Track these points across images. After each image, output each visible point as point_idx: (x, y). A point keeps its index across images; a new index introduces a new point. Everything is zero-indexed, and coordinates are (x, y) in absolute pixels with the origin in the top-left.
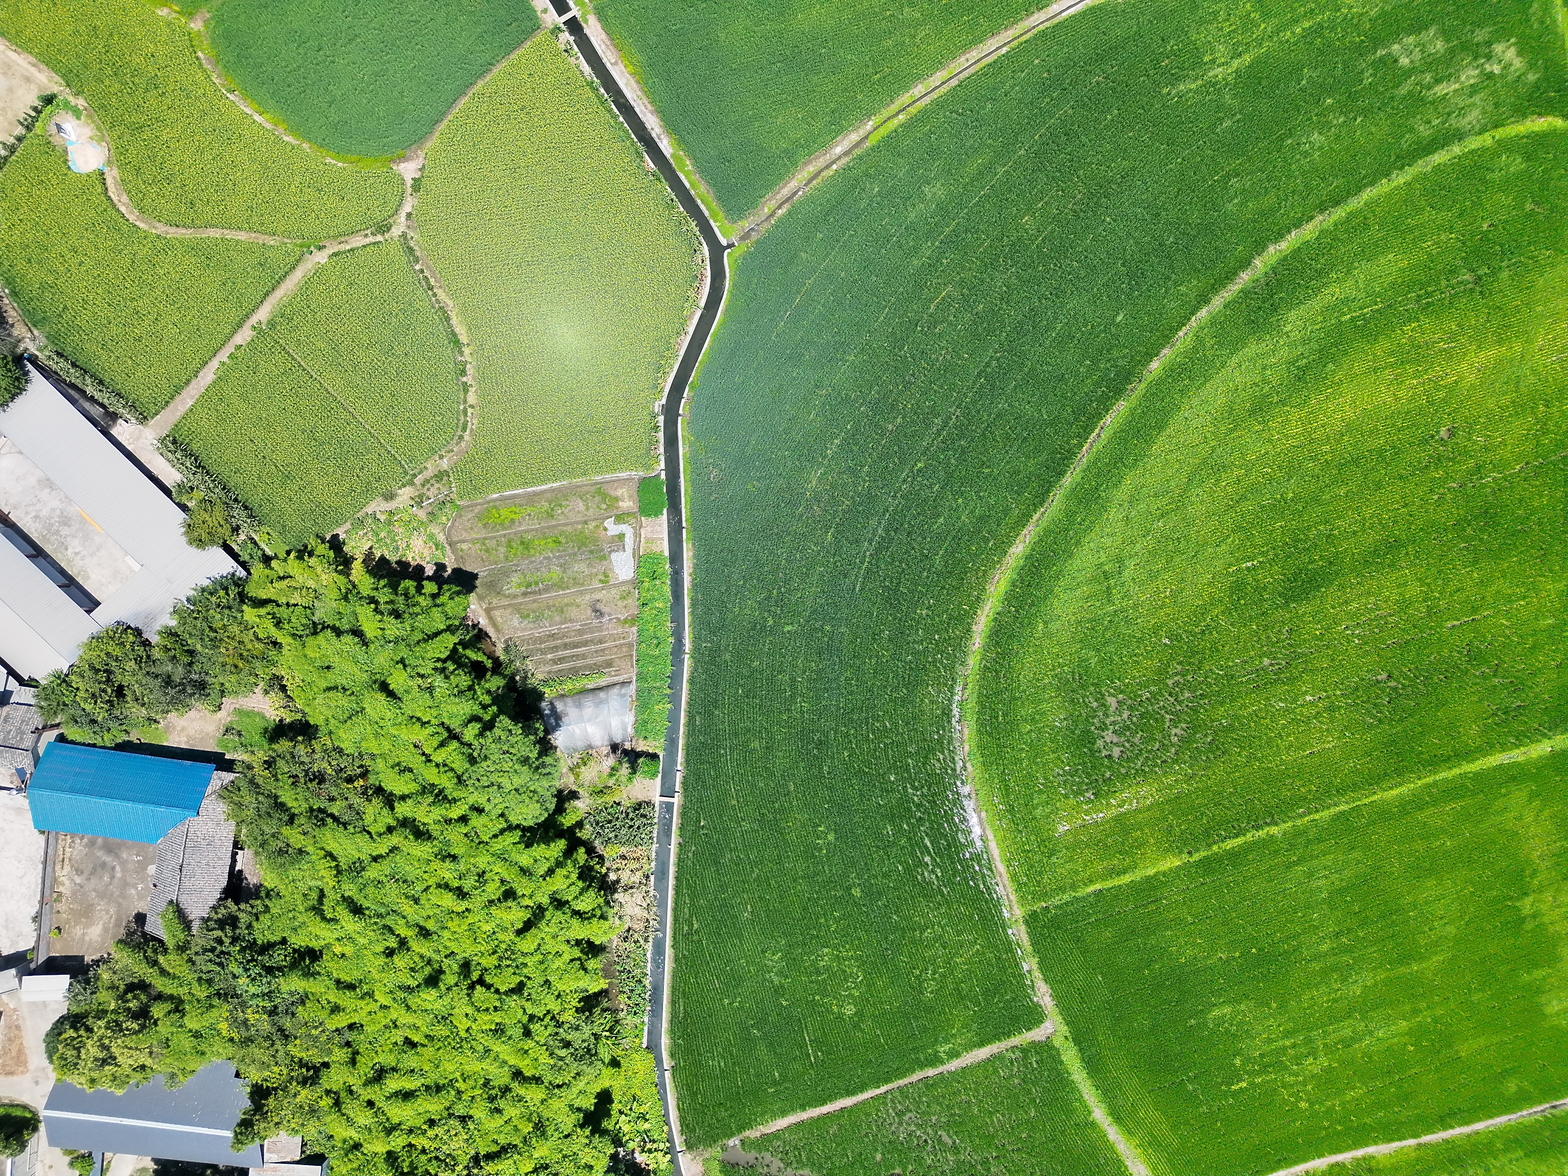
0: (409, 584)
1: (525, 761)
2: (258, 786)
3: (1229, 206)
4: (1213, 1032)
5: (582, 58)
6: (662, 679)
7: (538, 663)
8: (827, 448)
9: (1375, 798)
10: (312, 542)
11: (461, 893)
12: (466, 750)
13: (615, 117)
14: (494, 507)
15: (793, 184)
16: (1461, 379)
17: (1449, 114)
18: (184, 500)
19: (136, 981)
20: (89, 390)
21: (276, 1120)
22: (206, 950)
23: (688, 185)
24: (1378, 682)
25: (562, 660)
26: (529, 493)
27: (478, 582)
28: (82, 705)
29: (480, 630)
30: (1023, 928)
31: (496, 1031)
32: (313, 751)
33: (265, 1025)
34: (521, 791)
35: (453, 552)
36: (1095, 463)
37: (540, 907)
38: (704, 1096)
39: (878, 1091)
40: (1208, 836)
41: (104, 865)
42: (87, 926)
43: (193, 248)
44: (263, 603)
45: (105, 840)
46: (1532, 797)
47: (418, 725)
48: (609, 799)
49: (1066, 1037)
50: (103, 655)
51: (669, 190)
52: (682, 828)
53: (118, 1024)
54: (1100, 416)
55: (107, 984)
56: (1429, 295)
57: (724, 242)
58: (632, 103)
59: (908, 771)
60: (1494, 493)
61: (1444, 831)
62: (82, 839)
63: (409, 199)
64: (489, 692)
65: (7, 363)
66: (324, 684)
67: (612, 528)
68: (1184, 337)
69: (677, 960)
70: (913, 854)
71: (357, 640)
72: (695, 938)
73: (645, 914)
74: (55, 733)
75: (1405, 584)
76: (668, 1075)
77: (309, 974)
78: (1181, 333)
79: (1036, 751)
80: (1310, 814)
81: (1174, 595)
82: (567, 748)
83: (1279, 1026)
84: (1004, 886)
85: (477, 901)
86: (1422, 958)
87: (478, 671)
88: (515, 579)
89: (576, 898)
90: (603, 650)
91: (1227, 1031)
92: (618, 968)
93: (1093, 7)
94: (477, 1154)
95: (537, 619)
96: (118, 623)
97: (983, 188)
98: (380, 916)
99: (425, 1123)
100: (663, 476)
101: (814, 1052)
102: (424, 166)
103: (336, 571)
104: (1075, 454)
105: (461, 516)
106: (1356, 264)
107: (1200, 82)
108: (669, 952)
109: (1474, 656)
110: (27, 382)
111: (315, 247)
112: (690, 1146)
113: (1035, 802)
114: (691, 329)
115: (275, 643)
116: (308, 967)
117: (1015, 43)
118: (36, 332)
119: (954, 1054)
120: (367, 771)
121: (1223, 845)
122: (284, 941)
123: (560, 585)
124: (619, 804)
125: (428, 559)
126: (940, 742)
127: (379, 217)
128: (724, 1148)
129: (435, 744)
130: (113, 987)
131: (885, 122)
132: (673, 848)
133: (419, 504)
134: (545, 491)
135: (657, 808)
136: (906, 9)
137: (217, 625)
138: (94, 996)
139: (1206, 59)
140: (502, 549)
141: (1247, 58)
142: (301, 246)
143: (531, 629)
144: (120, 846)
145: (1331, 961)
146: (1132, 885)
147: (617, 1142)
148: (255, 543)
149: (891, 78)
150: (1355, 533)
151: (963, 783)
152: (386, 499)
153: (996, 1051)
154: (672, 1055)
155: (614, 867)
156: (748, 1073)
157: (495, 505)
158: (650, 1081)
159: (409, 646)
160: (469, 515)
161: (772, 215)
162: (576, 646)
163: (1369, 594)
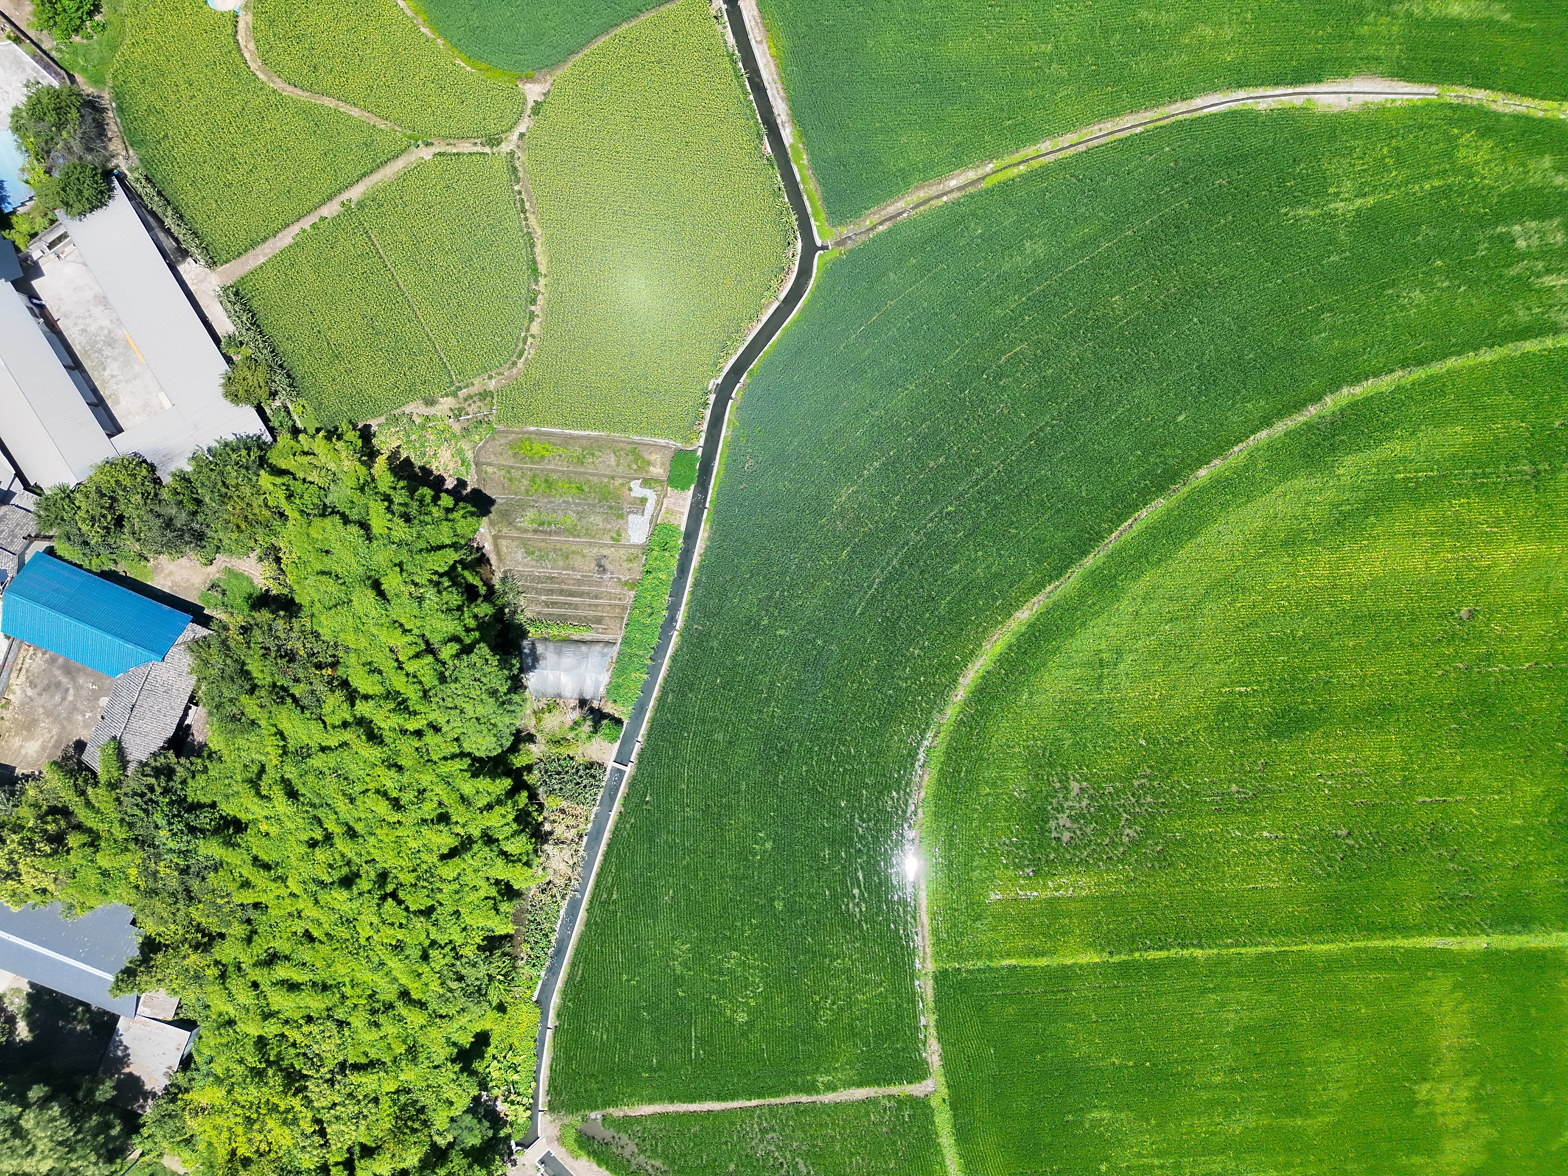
0: (427, 492)
1: (493, 693)
2: (228, 648)
3: (1316, 338)
4: (1087, 1133)
5: (729, 28)
6: (646, 649)
7: (531, 601)
8: (865, 468)
9: (1304, 947)
10: (344, 426)
11: (397, 805)
12: (440, 668)
13: (746, 93)
14: (528, 439)
15: (900, 205)
16: (1496, 565)
17: (1551, 306)
18: (231, 353)
19: (60, 805)
20: (168, 222)
21: (159, 976)
22: (135, 794)
23: (798, 178)
24: (1336, 835)
25: (554, 604)
26: (566, 434)
27: (493, 509)
28: (79, 524)
29: (483, 555)
30: (931, 983)
31: (396, 947)
32: (291, 629)
33: (174, 882)
34: (482, 721)
35: (477, 472)
36: (1120, 552)
37: (469, 837)
38: (579, 1063)
39: (748, 1104)
40: (1133, 941)
41: (58, 685)
42: (26, 739)
43: (306, 111)
44: (282, 472)
45: (67, 661)
46: (1455, 987)
47: (400, 630)
48: (564, 751)
49: (944, 1100)
50: (112, 481)
51: (779, 178)
52: (627, 798)
53: (32, 843)
54: (1136, 507)
55: (31, 801)
56: (1485, 475)
57: (819, 243)
58: (766, 84)
59: (859, 800)
60: (1497, 683)
61: (1362, 998)
62: (44, 654)
63: (526, 119)
64: (476, 617)
65: (96, 175)
66: (319, 567)
67: (637, 490)
68: (1238, 454)
69: (588, 924)
70: (843, 883)
71: (362, 532)
72: (611, 908)
73: (569, 872)
74: (46, 544)
75: (1388, 748)
76: (549, 1033)
77: (229, 843)
78: (1236, 449)
79: (988, 814)
80: (1237, 946)
81: (1163, 700)
82: (537, 691)
83: (1153, 1143)
84: (923, 937)
85: (411, 816)
86: (1308, 1115)
87: (471, 594)
88: (531, 514)
89: (507, 838)
90: (596, 606)
91: (1101, 1135)
92: (529, 917)
93: (1235, 111)
94: (345, 1061)
95: (541, 558)
96: (136, 454)
97: (1083, 257)
98: (313, 806)
99: (302, 1018)
100: (700, 452)
101: (697, 1049)
102: (549, 92)
103: (360, 460)
104: (1102, 538)
105: (494, 439)
106: (1423, 427)
107: (1318, 211)
108: (582, 914)
109: (1436, 836)
110: (110, 197)
111: (423, 142)
112: (552, 1108)
113: (975, 864)
114: (765, 319)
115: (282, 515)
116: (230, 836)
117: (1151, 126)
118: (131, 152)
119: (831, 1087)
120: (338, 662)
121: (1145, 955)
122: (213, 805)
123: (572, 531)
124: (572, 758)
125: (451, 472)
126: (898, 781)
127: (492, 129)
128: (585, 1119)
129: (411, 653)
130: (36, 805)
131: (1005, 168)
132: (613, 815)
133: (457, 417)
134: (582, 437)
135: (608, 772)
136: (1054, 66)
137: (231, 481)
138: (16, 809)
139: (1331, 190)
140: (525, 482)
141: (1371, 201)
142: (410, 138)
143: (532, 567)
144: (79, 670)
145: (1219, 1094)
146: (1046, 969)
147: (483, 1085)
148: (289, 413)
149: (1023, 127)
150: (1353, 686)
151: (910, 827)
152: (426, 404)
153: (872, 1094)
154: (559, 1016)
155: (552, 818)
156: (627, 1052)
157: (531, 437)
158: (531, 1034)
159: (411, 551)
160: (503, 441)
161: (872, 229)
162: (572, 594)
163: (1351, 749)
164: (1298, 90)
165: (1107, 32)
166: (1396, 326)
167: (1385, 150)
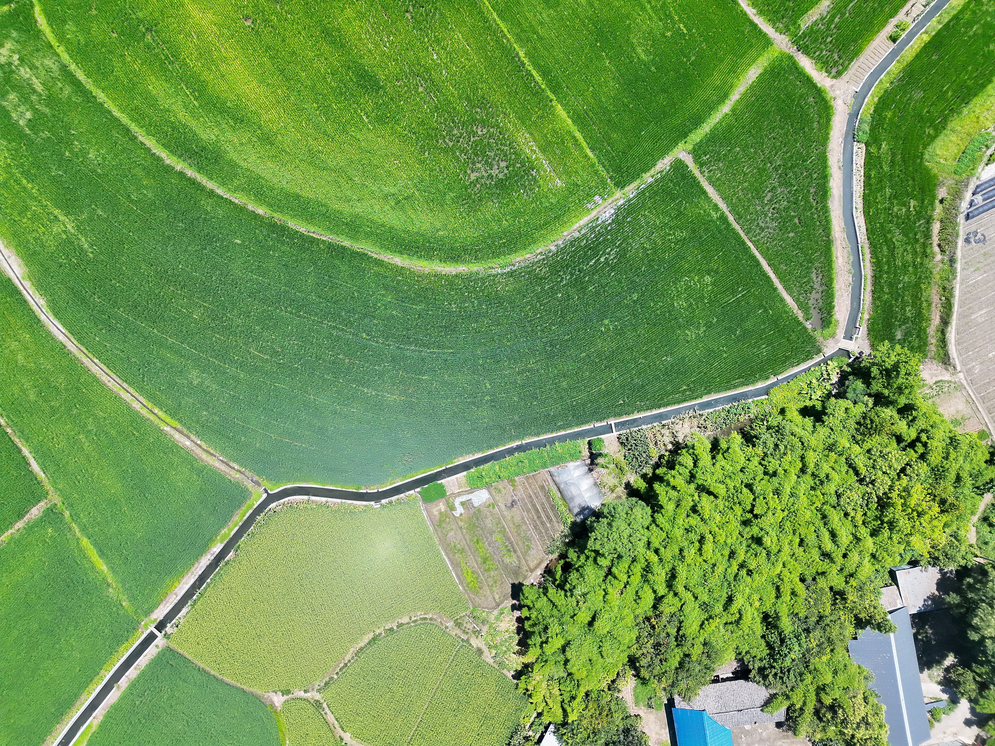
0: (527, 625)
1: (610, 525)
2: (673, 682)
3: (150, 195)
4: (656, 55)
5: (179, 616)
6: (542, 453)
7: (555, 531)
8: (372, 395)
10: (521, 691)
11: (702, 540)
12: (615, 562)
13: (208, 585)
14: (468, 586)
15: (217, 464)
16: (212, 22)
17: (53, 78)
19: (815, 718)
21: (872, 609)
22: (783, 683)
23: (237, 528)
24: (412, 18)
25: (548, 517)
26: (453, 568)
27: (516, 582)
29: (545, 572)
30: (627, 189)
31: (778, 493)
32: (643, 654)
33: (817, 634)
34: (629, 522)
35: (503, 603)
36: (331, 230)
37: (697, 489)
38: (787, 351)
39: (752, 247)
40: (537, 93)
44: (564, 710)
47: (607, 597)
48: (623, 463)
49: (685, 142)
51: (243, 538)
52: (628, 414)
53: (843, 722)
54: (302, 236)
55: (823, 734)
56: (167, 58)
57: (265, 496)
58: (197, 577)
59: (552, 288)
63: (295, 694)
64: (579, 557)
66: (601, 660)
67: (459, 511)
68: (238, 199)
69: (709, 393)
70: (602, 269)
71: (567, 649)
72: (692, 386)
73: (686, 420)
75: (348, 19)
76: (780, 377)
77: (778, 618)
78: (236, 201)
79: (517, 214)
80: (505, 35)
81: (397, 158)
82: (600, 498)
83: (639, 15)
85: (703, 529)
87: (567, 568)
88: (507, 560)
89: (686, 467)
90: (535, 494)
91: (652, 46)
92: (724, 427)
93: (54, 314)
94: (857, 481)
95: (528, 540)
97: (185, 348)
98: (729, 585)
99: (847, 519)
100: (418, 490)
101: (740, 292)
102: (273, 691)
103: (532, 672)
104: (330, 244)
105: (479, 604)
106: (162, 107)
107: (80, 236)
108: (705, 399)
111: (342, 742)
112: (819, 351)
113: (548, 205)
114: (324, 499)
115: (587, 695)
116: (773, 618)
117: (90, 355)
119: (716, 208)
120: (646, 618)
121: (540, 82)
122: (763, 637)
123: (503, 531)
124: (625, 456)
125: (511, 617)
126: (529, 273)
127: (312, 710)
128: (814, 330)
129: (616, 582)
131: (162, 420)
132: (642, 415)
133: (479, 632)
134: (449, 558)
135: (621, 432)
136: (90, 428)
137: (585, 734)
138: (833, 739)
139: (64, 237)
140: (492, 573)
141: (56, 212)
143: (535, 541)
146: (581, 130)
147: (829, 395)
148: (532, 724)
149: (134, 425)
150: (326, 59)
151: (550, 252)
152: (482, 653)
153: (706, 183)
154: (767, 378)
155: (663, 447)
156: (764, 329)
157: (466, 586)
158: (786, 387)
159: (562, 615)
160: (477, 599)
161: (240, 472)
162: (537, 511)
163: (360, 39)
164: (22, 288)
165: (54, 410)
166: (116, 156)
167: (25, 220)
